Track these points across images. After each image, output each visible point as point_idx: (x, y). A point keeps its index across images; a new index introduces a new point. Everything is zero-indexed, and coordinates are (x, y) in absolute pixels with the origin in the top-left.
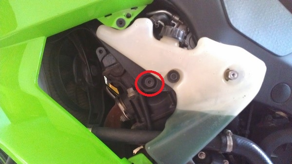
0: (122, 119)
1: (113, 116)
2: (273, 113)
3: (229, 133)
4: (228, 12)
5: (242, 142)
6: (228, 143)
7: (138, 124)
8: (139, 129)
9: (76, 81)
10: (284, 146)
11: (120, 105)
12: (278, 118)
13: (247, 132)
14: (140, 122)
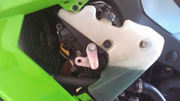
0: (72, 70)
1: (66, 68)
2: (164, 69)
3: (140, 80)
4: (143, 4)
5: (148, 86)
6: (140, 87)
7: (83, 74)
8: (83, 77)
9: (42, 44)
10: (171, 89)
11: (71, 61)
12: (167, 72)
13: (149, 80)
14: (84, 72)
